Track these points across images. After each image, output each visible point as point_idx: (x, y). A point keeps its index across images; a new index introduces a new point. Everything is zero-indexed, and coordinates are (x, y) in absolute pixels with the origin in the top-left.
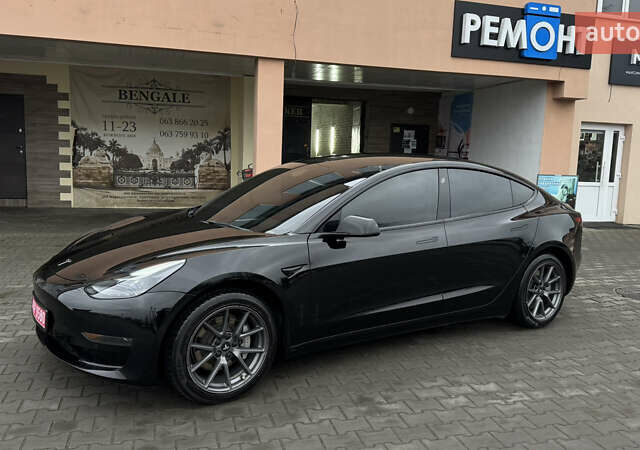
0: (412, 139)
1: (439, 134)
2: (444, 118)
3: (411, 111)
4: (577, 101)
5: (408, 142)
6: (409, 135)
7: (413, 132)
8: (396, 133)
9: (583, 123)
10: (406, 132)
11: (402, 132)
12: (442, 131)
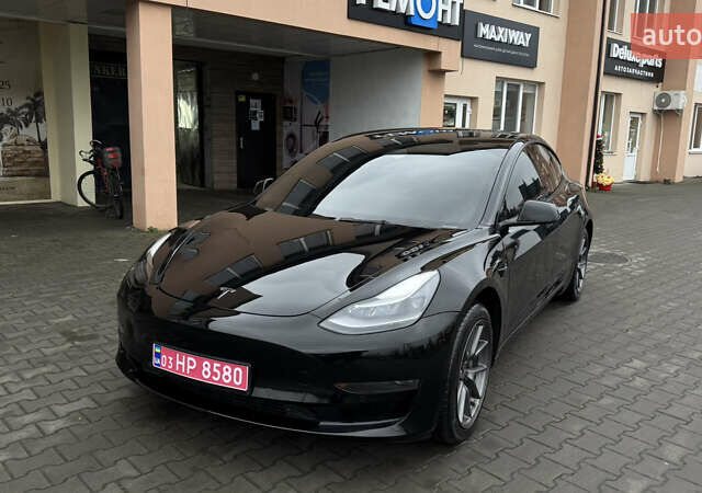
0: (259, 110)
1: (288, 105)
2: (292, 87)
3: (255, 77)
4: (447, 74)
5: (255, 112)
6: (256, 105)
7: (259, 102)
8: (242, 102)
9: (446, 96)
10: (252, 102)
11: (248, 101)
12: (291, 101)
